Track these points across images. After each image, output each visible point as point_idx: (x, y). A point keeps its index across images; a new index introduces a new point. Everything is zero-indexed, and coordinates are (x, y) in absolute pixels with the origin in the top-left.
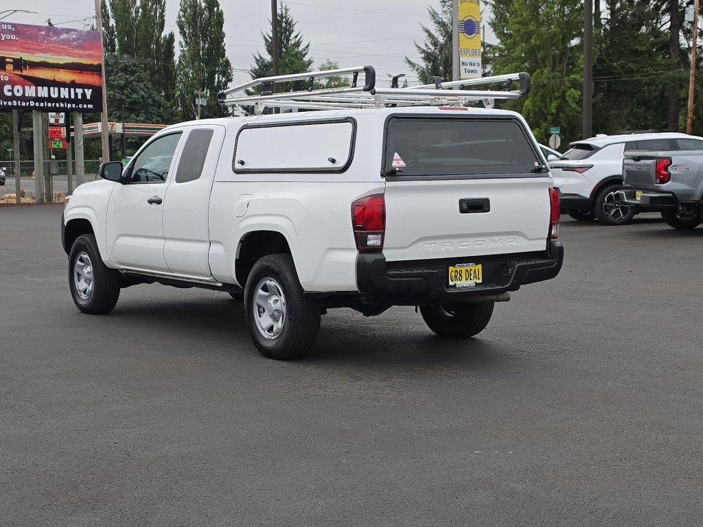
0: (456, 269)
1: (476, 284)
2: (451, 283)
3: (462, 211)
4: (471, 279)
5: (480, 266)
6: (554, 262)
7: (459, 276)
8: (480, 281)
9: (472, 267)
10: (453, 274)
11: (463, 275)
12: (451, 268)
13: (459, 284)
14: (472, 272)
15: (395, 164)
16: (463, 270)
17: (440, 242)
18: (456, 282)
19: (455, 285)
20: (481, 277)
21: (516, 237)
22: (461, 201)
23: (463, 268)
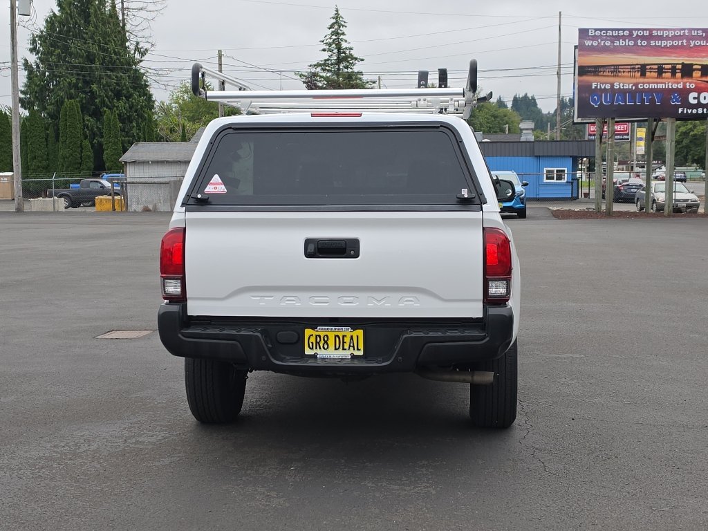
0: (318, 333)
1: (353, 357)
2: (308, 352)
3: (309, 255)
4: (343, 349)
5: (360, 333)
6: (484, 338)
7: (322, 342)
8: (361, 353)
9: (347, 332)
10: (313, 339)
11: (331, 342)
12: (308, 332)
13: (321, 353)
14: (347, 340)
15: (209, 189)
16: (331, 336)
17: (279, 295)
18: (318, 351)
19: (315, 356)
20: (361, 346)
21: (420, 296)
22: (308, 242)
23: (331, 333)
